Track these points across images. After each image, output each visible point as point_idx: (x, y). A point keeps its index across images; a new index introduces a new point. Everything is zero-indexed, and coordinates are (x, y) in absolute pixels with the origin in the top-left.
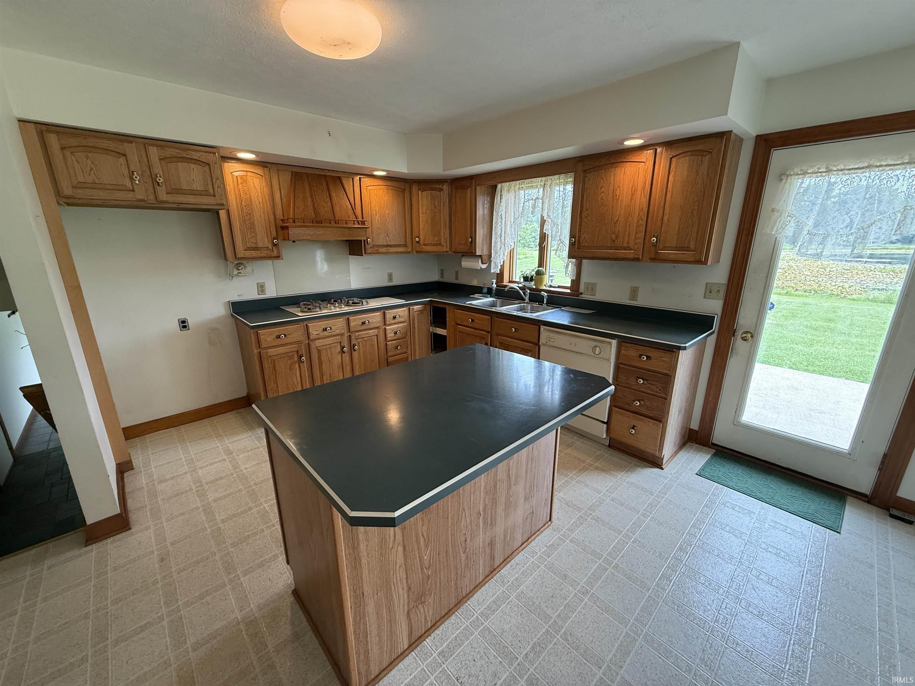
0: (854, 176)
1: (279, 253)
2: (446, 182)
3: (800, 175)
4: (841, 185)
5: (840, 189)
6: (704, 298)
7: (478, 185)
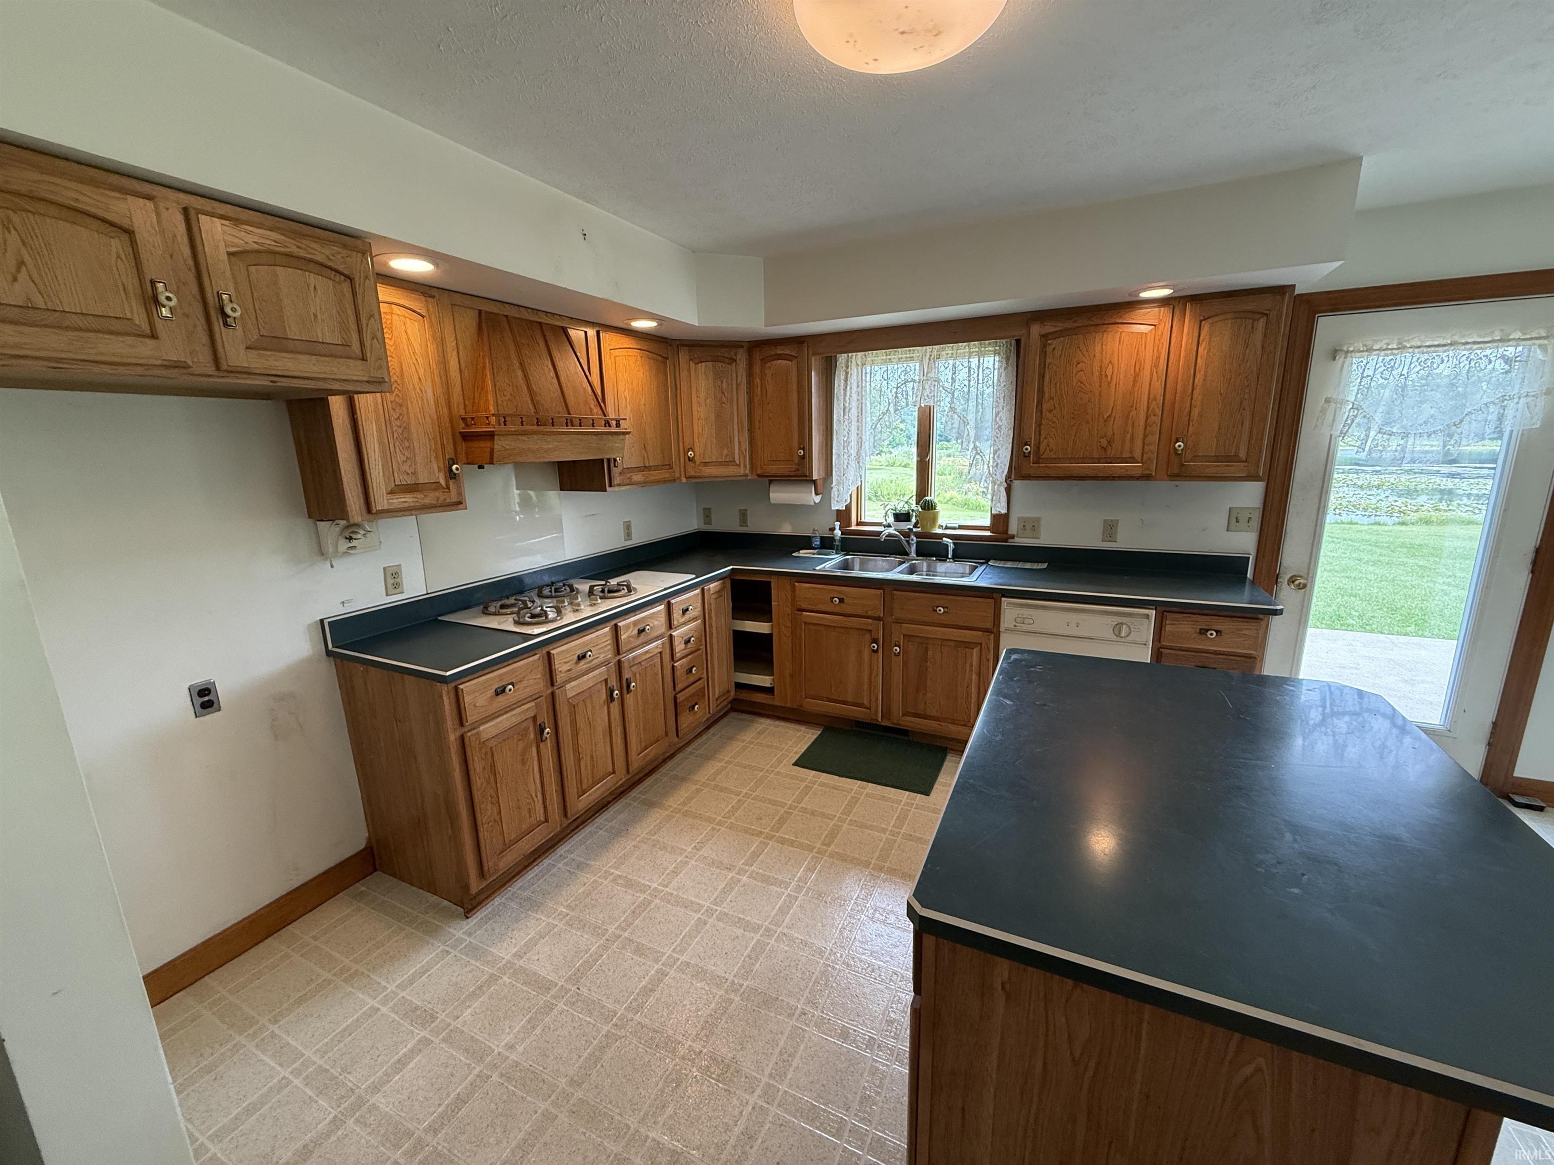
0: (1434, 354)
1: (460, 494)
2: (742, 347)
3: (1363, 351)
4: (1419, 367)
5: (1417, 372)
6: (1228, 530)
7: (814, 354)
